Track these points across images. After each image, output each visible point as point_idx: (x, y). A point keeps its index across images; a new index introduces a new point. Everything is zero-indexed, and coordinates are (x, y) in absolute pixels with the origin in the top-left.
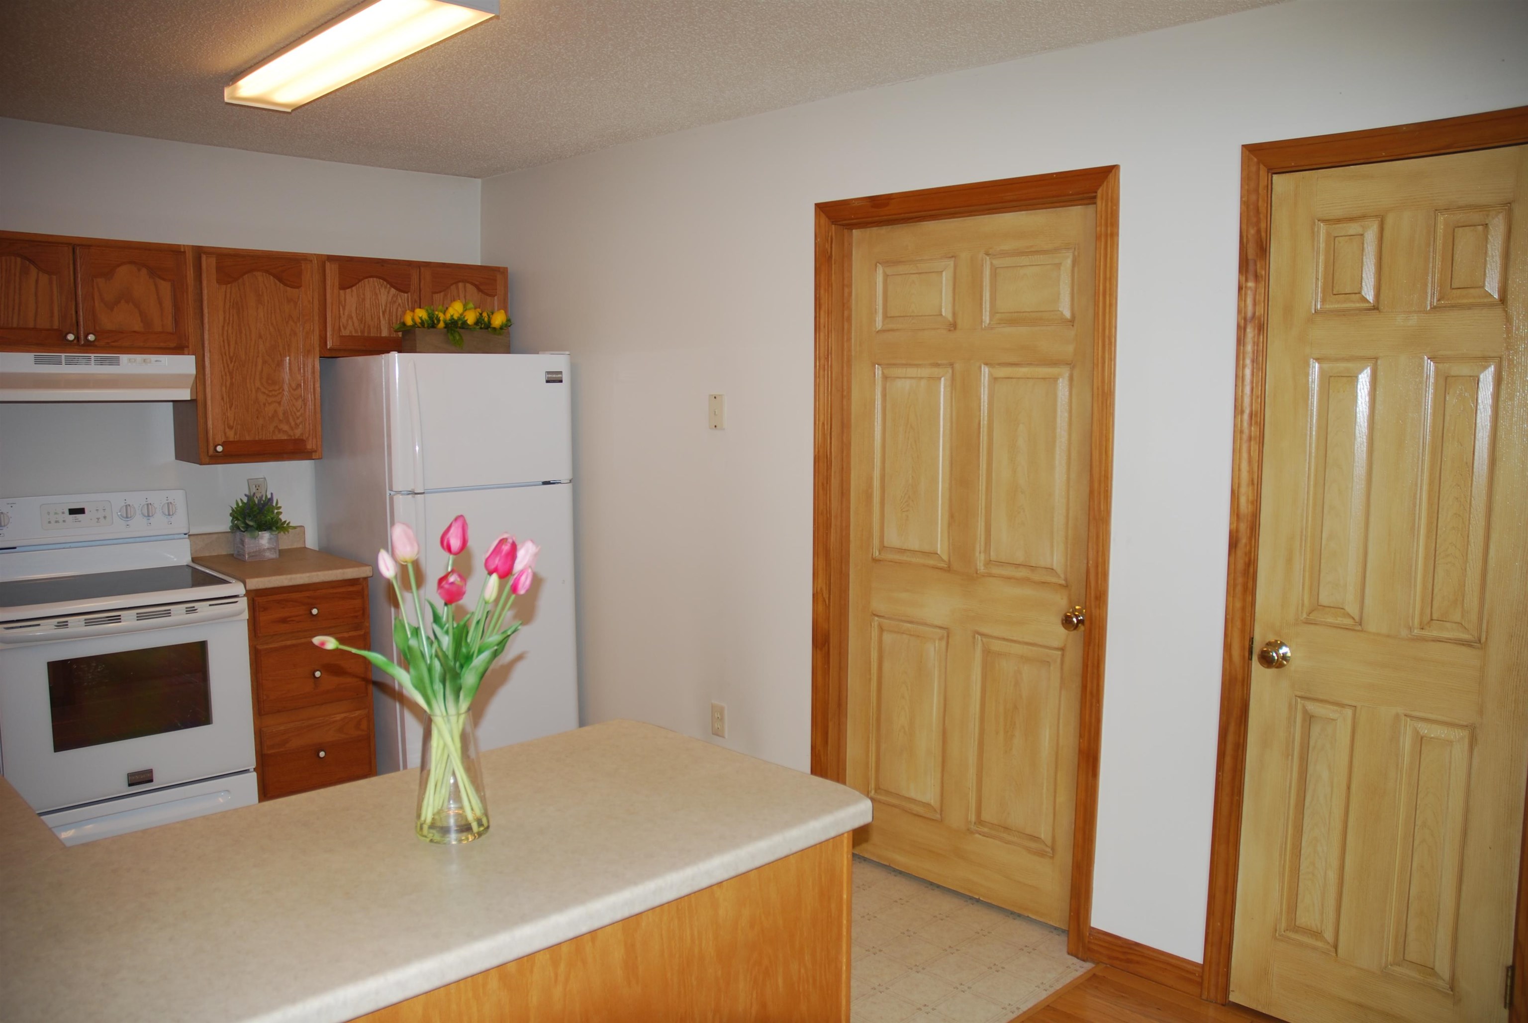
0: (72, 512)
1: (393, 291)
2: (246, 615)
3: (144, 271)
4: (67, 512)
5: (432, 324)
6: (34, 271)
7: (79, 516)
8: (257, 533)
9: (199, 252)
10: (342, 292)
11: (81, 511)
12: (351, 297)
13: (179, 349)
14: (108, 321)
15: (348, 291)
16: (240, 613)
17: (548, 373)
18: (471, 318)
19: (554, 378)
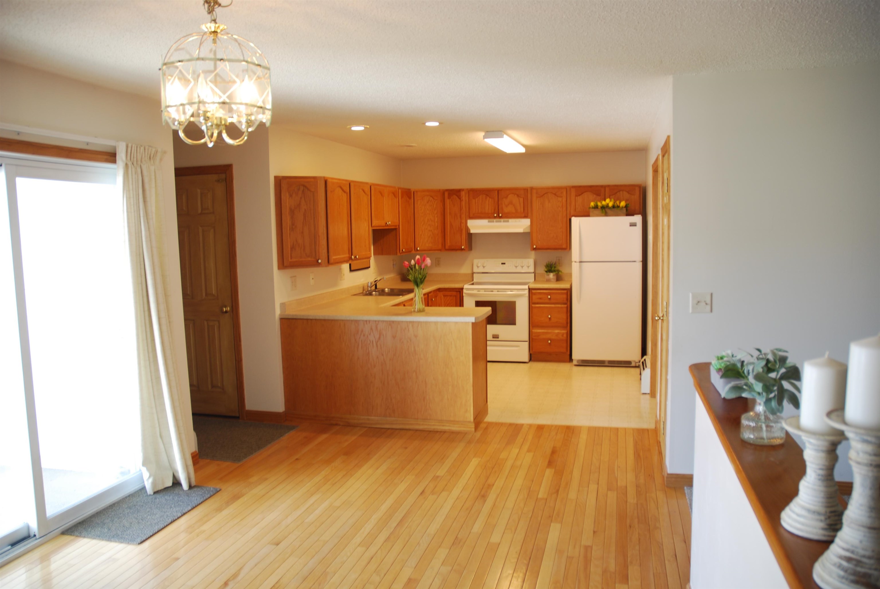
0: (502, 264)
1: (595, 196)
2: (527, 295)
3: (516, 195)
4: (501, 264)
5: (596, 207)
6: (488, 198)
7: (504, 265)
8: (548, 273)
9: (532, 189)
10: (576, 198)
11: (504, 264)
12: (580, 199)
13: (526, 217)
14: (506, 210)
15: (579, 197)
16: (525, 294)
17: (630, 223)
18: (611, 204)
19: (633, 225)
